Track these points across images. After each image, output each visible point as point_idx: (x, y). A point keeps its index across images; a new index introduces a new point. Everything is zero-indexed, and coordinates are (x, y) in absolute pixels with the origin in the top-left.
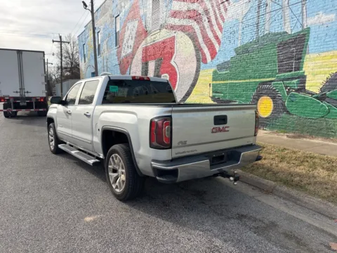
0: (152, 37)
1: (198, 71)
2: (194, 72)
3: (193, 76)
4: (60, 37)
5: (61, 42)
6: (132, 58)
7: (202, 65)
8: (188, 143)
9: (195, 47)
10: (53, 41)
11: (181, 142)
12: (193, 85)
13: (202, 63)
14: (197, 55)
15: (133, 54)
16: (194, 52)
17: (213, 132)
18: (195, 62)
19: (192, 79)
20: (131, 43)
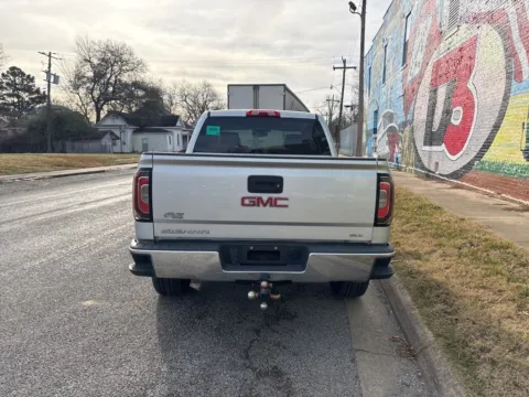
0: (447, 42)
1: (506, 98)
2: (501, 100)
3: (498, 108)
4: (344, 62)
5: (344, 68)
6: (419, 83)
7: (514, 85)
8: (185, 217)
9: (506, 50)
10: (334, 68)
11: (172, 214)
12: (496, 127)
13: (514, 82)
14: (508, 67)
15: (421, 76)
16: (503, 62)
17: (243, 204)
18: (504, 80)
19: (497, 115)
20: (420, 57)
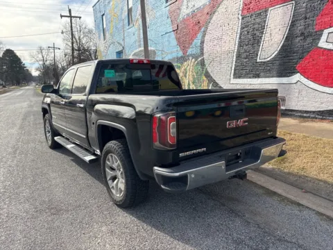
4: (70, 11)
5: (71, 17)
10: (62, 16)
15: (213, 5)
